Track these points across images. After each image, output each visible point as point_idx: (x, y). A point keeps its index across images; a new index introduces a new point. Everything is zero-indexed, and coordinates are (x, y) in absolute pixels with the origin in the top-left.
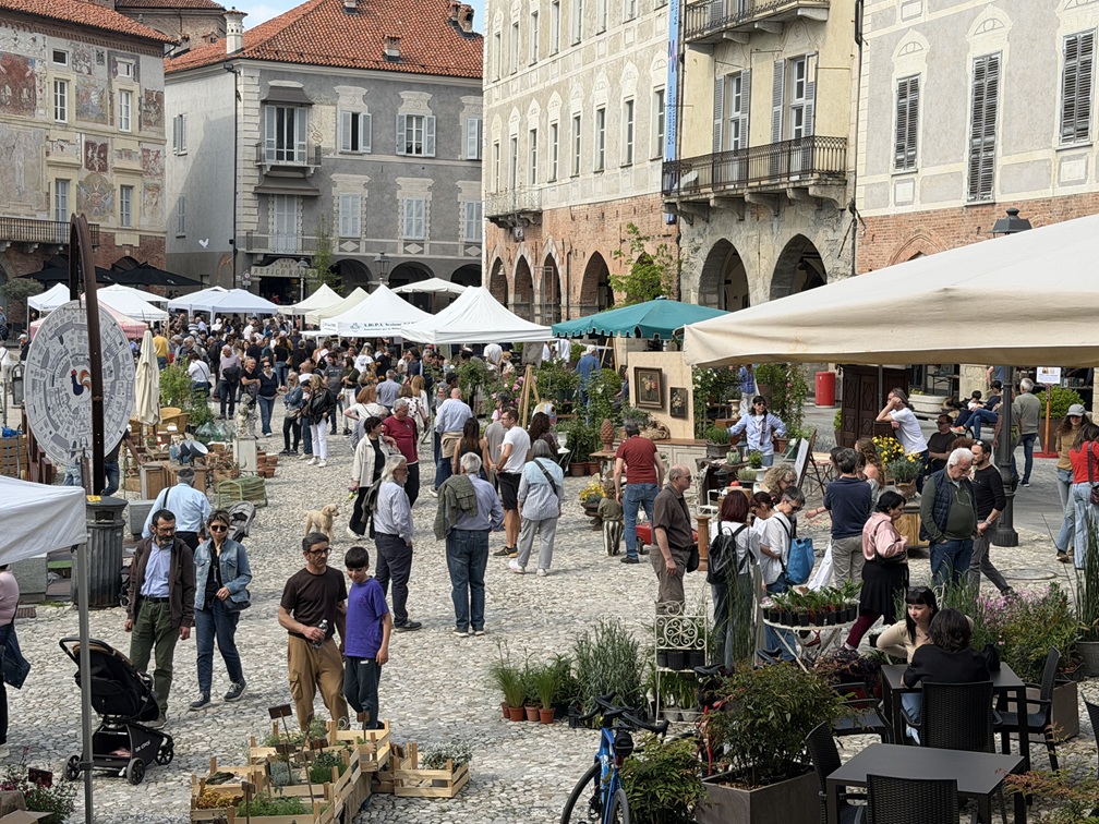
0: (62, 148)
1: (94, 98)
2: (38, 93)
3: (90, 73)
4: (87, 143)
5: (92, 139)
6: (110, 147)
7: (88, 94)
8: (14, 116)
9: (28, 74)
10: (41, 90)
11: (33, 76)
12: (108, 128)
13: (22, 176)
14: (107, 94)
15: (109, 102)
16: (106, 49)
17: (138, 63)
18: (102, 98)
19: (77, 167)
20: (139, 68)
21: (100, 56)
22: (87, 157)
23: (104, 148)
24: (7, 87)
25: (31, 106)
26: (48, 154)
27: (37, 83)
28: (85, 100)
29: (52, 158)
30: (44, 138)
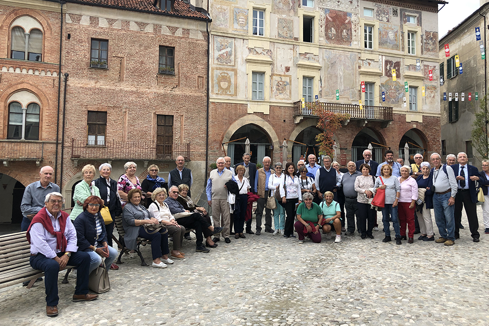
0: (369, 64)
1: (391, 35)
2: (354, 33)
3: (388, 21)
4: (387, 62)
5: (390, 59)
6: (402, 64)
7: (387, 33)
8: (337, 46)
9: (347, 22)
10: (355, 31)
11: (350, 23)
12: (401, 53)
13: (342, 80)
14: (400, 33)
15: (401, 38)
16: (399, 8)
17: (420, 15)
18: (396, 35)
19: (380, 75)
20: (421, 19)
21: (395, 12)
22: (386, 69)
23: (397, 65)
24: (333, 29)
25: (349, 40)
26: (360, 67)
27: (353, 27)
28: (385, 36)
29: (363, 69)
30: (357, 59)
